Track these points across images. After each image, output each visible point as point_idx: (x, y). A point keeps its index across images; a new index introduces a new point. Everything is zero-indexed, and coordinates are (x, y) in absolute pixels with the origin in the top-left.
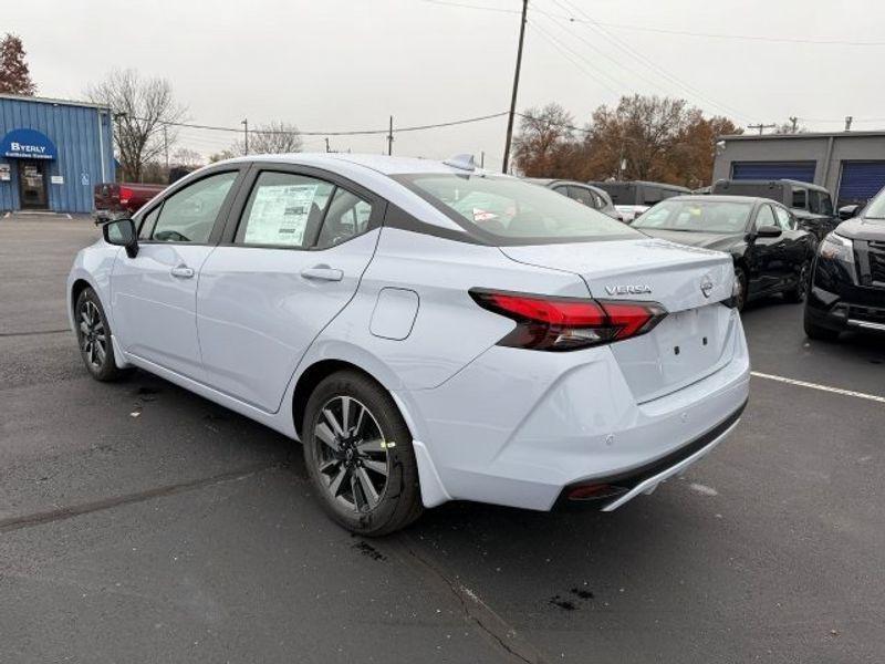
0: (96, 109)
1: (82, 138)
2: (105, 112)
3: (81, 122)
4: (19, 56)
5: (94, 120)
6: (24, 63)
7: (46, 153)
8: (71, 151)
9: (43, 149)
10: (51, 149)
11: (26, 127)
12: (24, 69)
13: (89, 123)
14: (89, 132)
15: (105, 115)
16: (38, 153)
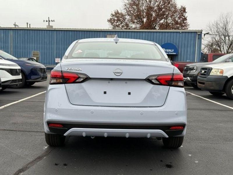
0: (196, 32)
1: (189, 45)
2: (200, 33)
3: (190, 38)
4: (184, 14)
5: (195, 37)
6: (186, 16)
7: (174, 52)
8: (184, 51)
9: (173, 50)
10: (176, 50)
11: (169, 42)
12: (186, 19)
13: (193, 38)
14: (192, 42)
15: (199, 34)
16: (171, 52)
